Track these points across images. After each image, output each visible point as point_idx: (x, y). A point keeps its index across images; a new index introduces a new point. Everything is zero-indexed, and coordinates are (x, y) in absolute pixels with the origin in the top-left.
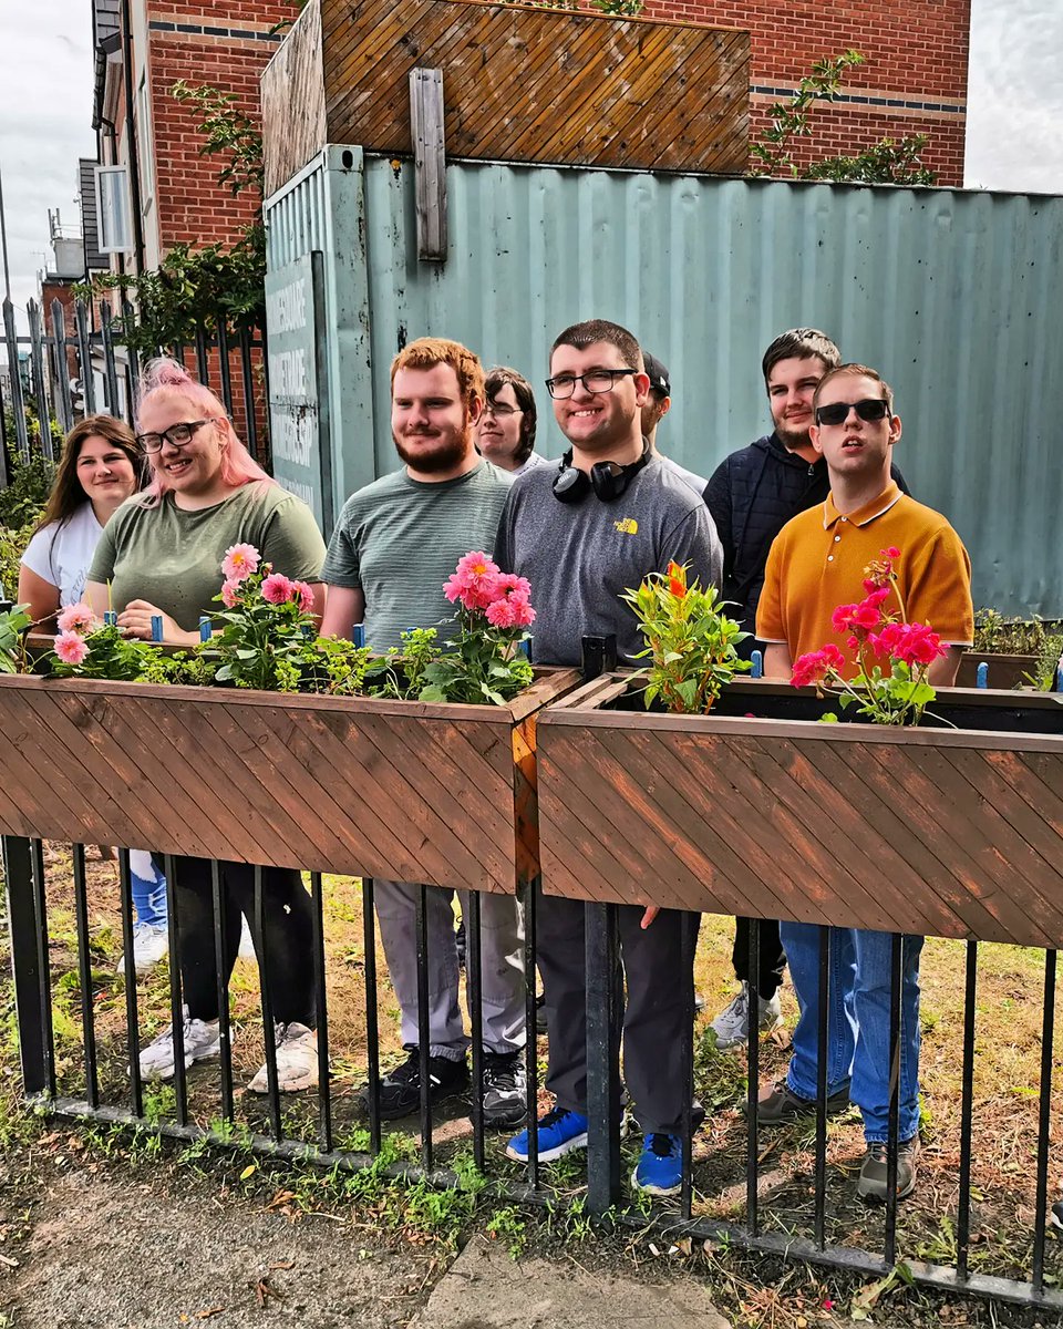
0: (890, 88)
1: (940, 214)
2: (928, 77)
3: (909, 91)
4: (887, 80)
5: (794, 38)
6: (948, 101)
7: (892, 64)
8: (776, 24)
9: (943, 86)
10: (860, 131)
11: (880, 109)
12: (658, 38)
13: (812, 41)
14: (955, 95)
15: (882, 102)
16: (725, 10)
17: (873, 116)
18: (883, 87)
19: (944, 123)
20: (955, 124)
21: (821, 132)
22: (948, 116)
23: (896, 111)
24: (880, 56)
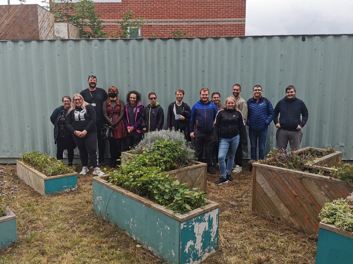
0: (222, 18)
1: (95, 46)
2: (233, 14)
3: (227, 18)
4: (221, 16)
5: (195, 9)
6: (240, 19)
7: (223, 12)
8: (189, 6)
9: (238, 15)
10: (213, 29)
11: (219, 23)
12: (12, 9)
13: (199, 9)
14: (242, 17)
15: (220, 21)
16: (176, 4)
17: (217, 25)
18: (220, 18)
19: (238, 25)
20: (242, 25)
21: (202, 30)
22: (240, 23)
23: (224, 23)
24: (219, 10)
